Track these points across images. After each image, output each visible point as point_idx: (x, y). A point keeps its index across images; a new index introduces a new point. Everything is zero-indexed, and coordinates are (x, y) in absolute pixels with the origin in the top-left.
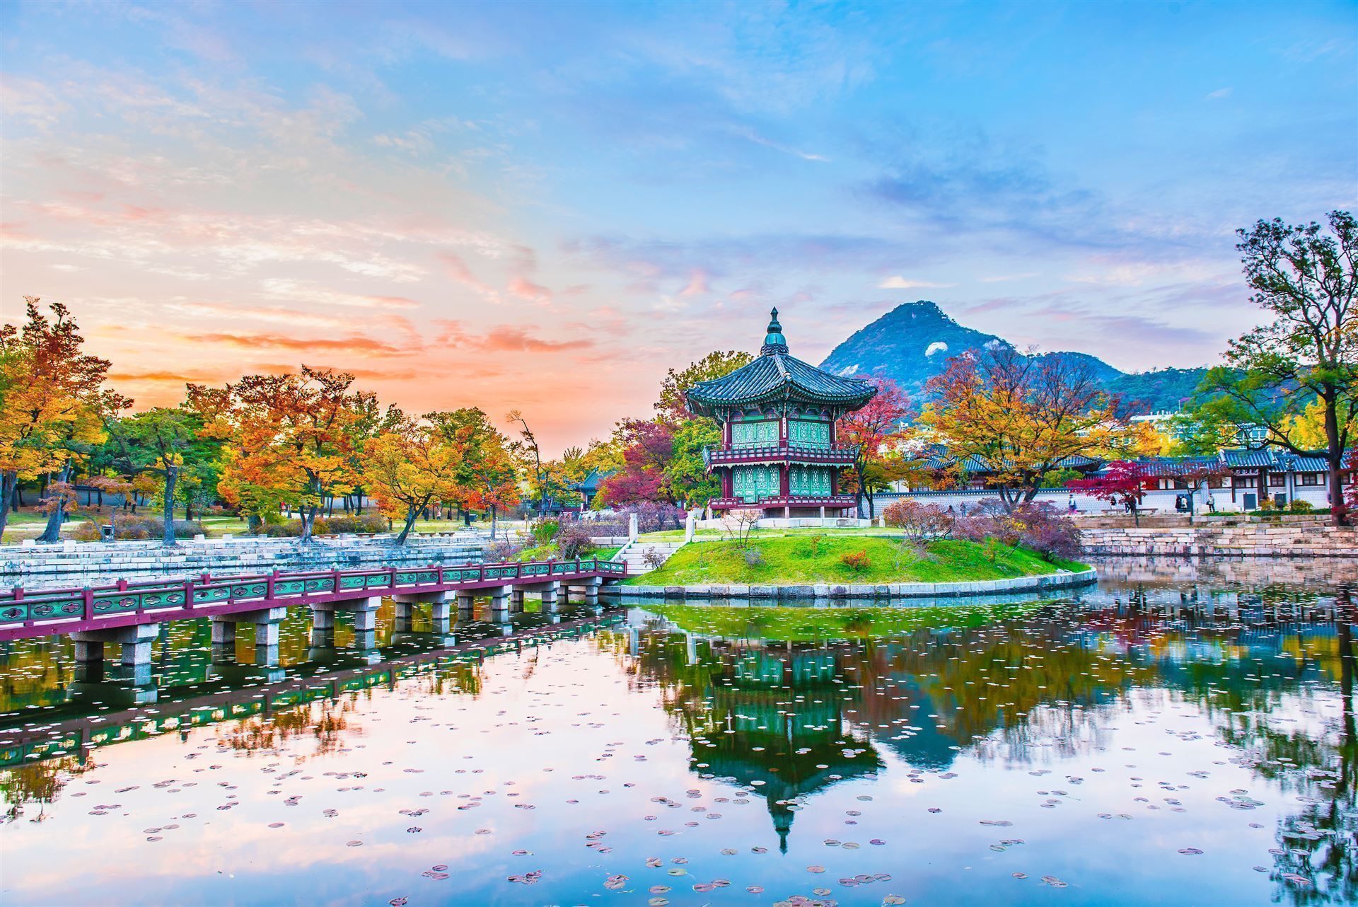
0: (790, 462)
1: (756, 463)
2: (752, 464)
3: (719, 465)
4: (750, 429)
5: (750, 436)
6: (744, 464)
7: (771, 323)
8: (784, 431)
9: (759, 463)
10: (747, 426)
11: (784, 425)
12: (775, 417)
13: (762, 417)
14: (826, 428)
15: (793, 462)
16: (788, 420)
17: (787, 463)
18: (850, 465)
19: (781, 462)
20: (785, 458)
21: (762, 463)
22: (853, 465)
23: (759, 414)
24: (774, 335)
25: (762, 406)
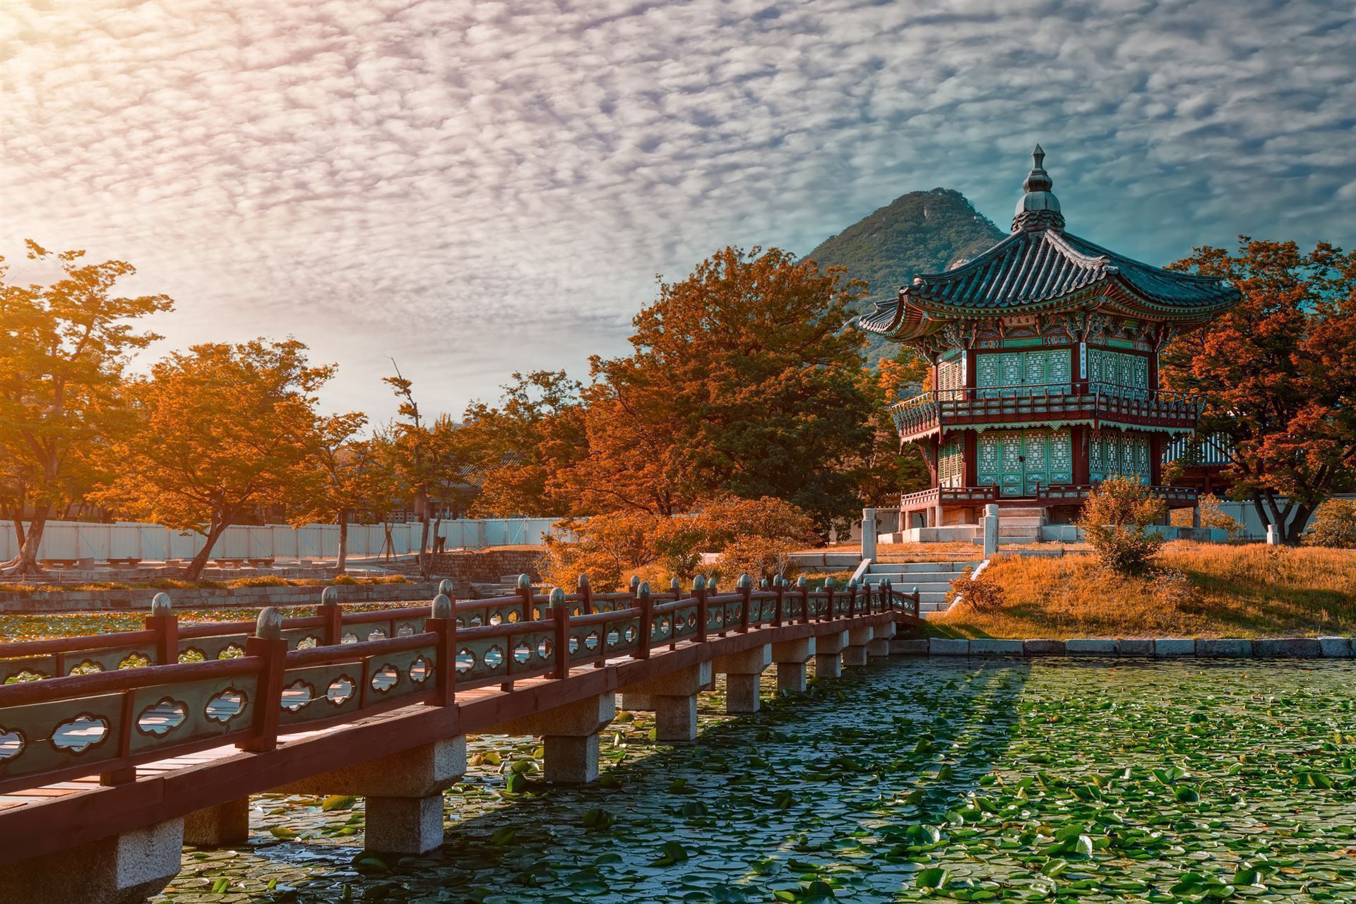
0: (1100, 422)
1: (1033, 424)
2: (1025, 425)
3: (958, 427)
4: (1012, 362)
5: (1012, 375)
6: (1009, 426)
7: (1034, 173)
8: (1083, 368)
9: (1038, 424)
10: (1007, 358)
11: (1083, 356)
12: (1064, 341)
13: (1037, 342)
14: (1142, 363)
15: (1105, 423)
16: (1089, 346)
17: (1096, 423)
18: (1188, 430)
19: (1084, 422)
20: (1093, 414)
21: (1046, 423)
22: (1193, 431)
23: (1036, 335)
24: (1040, 194)
25: (1042, 320)
